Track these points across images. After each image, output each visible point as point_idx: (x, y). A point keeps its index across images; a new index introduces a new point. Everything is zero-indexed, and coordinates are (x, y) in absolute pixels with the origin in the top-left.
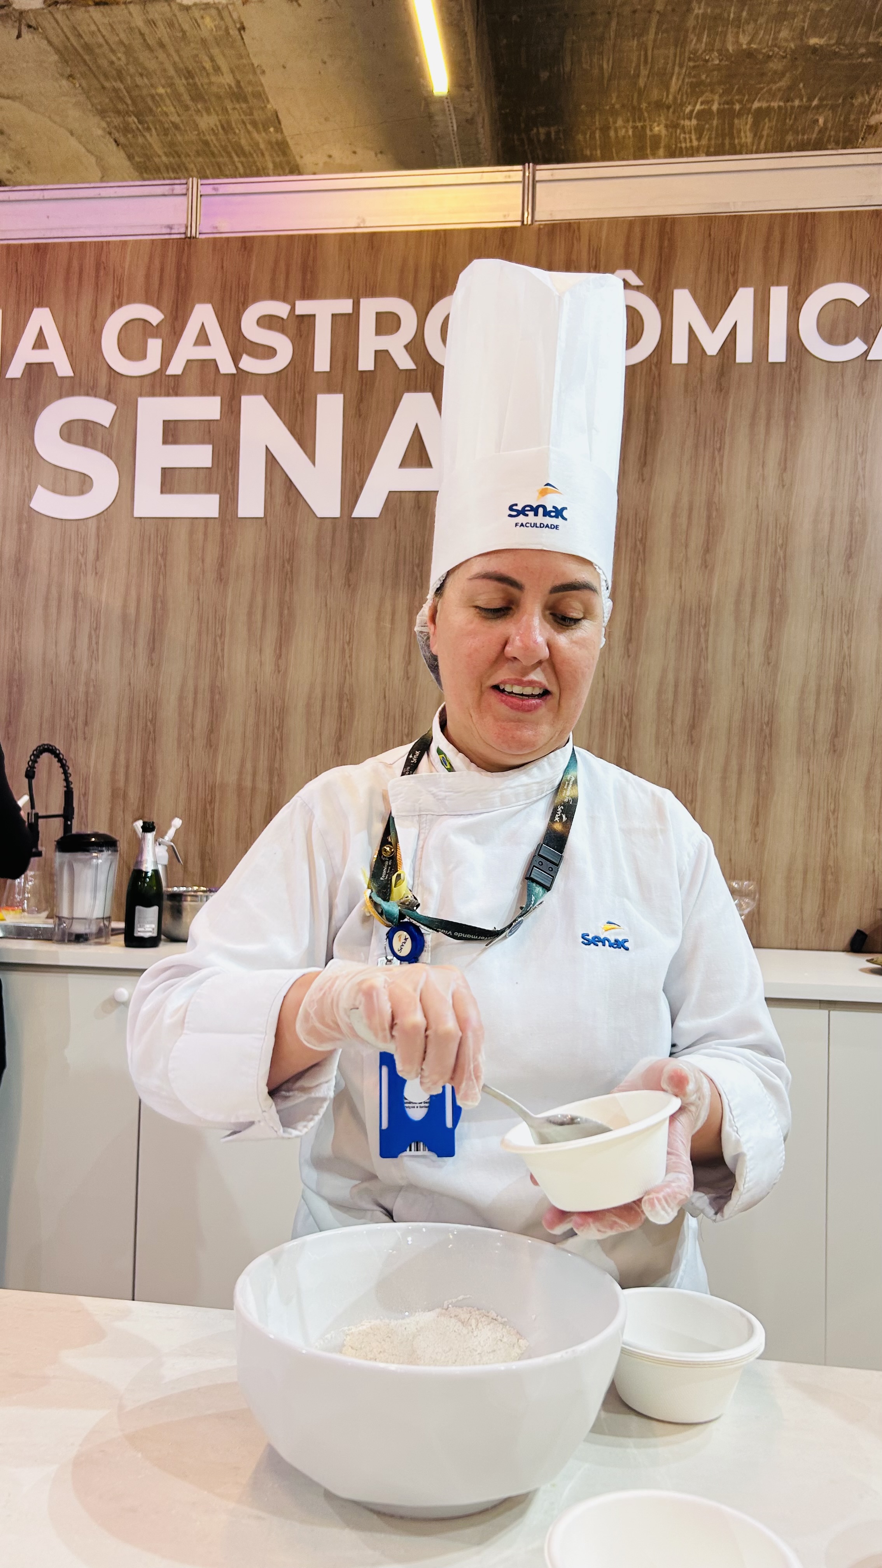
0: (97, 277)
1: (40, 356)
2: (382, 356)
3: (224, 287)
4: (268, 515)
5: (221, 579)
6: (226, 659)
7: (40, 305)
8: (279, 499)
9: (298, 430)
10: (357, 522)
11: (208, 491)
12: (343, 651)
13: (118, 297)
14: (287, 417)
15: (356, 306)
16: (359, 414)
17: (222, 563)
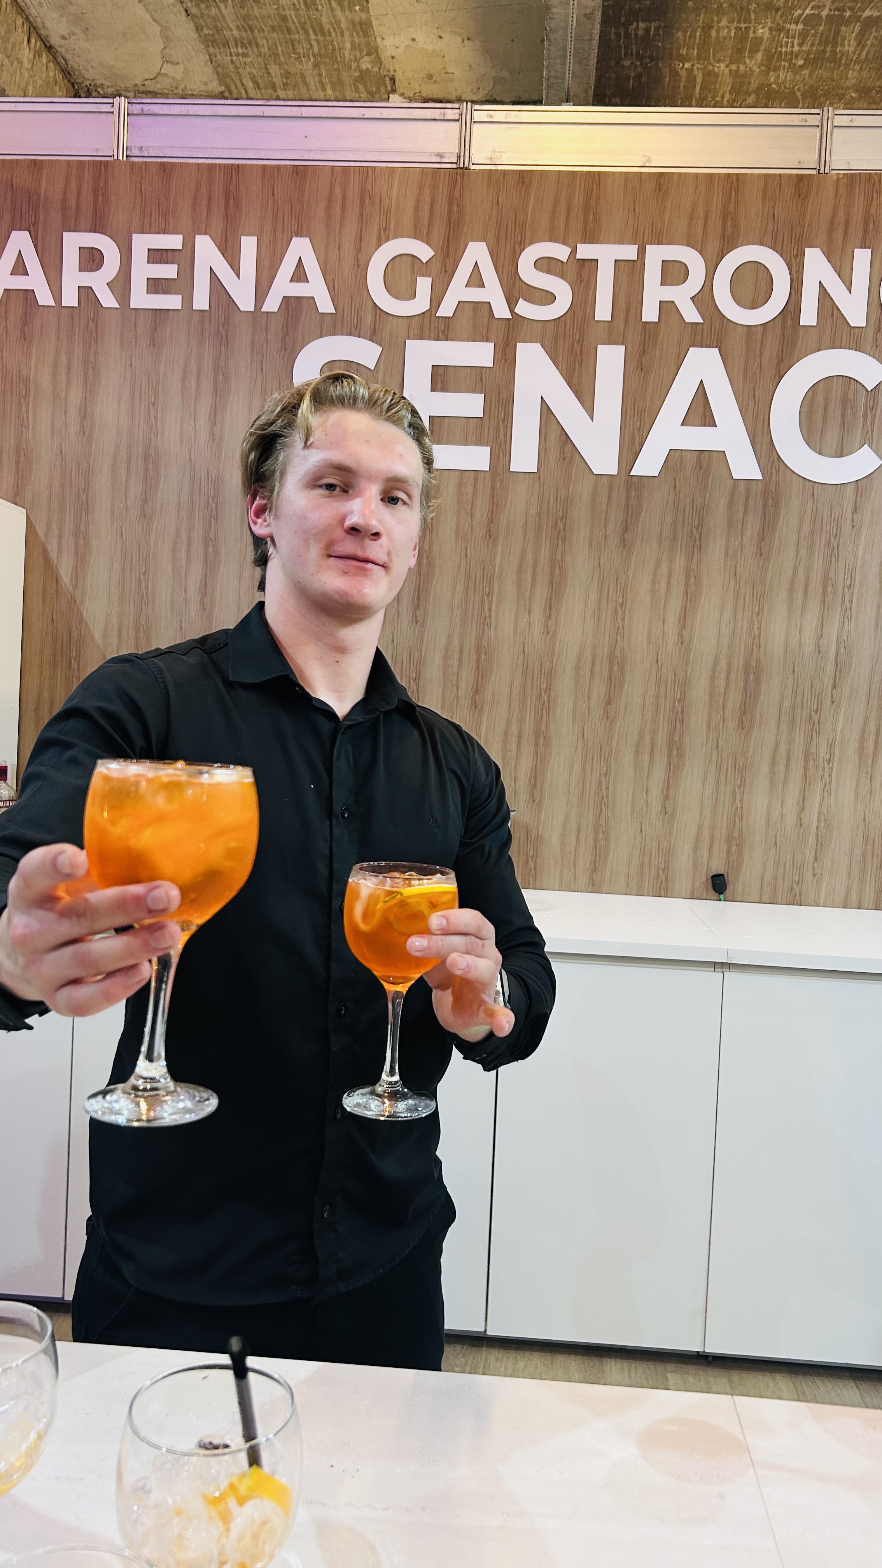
0: (362, 206)
1: (299, 290)
2: (667, 308)
3: (499, 226)
4: (542, 469)
5: (491, 535)
6: (493, 619)
7: (299, 234)
8: (554, 454)
9: (575, 381)
10: (635, 480)
11: (479, 443)
12: (616, 612)
13: (385, 230)
14: (564, 367)
15: (642, 252)
16: (640, 367)
17: (492, 519)
